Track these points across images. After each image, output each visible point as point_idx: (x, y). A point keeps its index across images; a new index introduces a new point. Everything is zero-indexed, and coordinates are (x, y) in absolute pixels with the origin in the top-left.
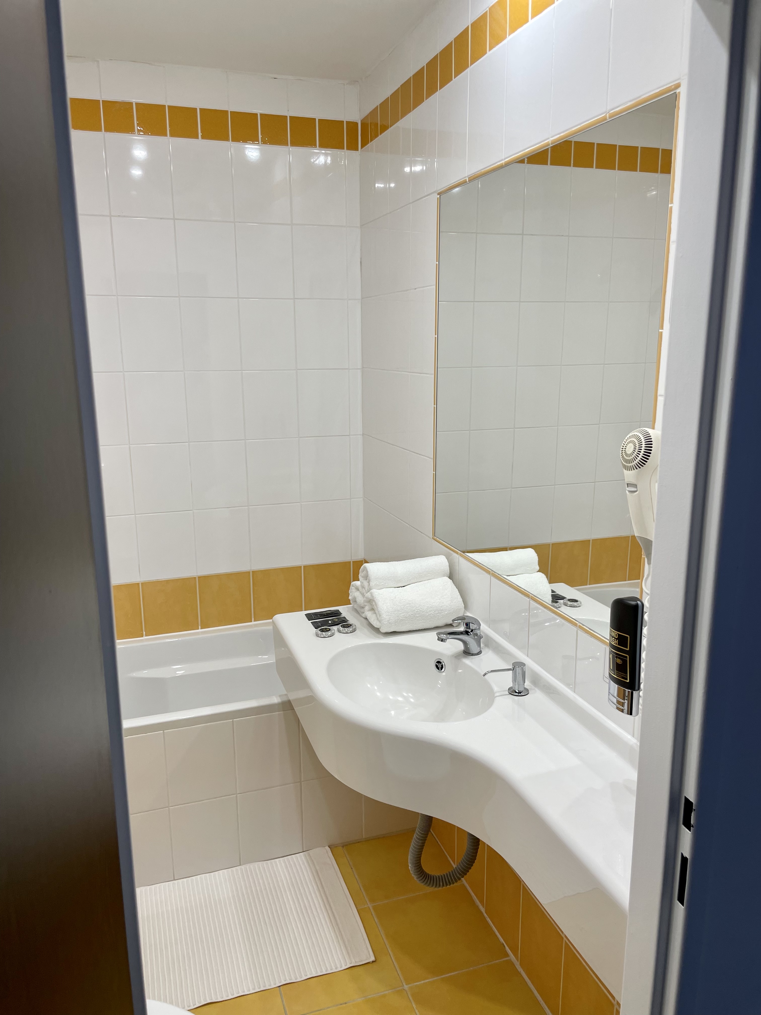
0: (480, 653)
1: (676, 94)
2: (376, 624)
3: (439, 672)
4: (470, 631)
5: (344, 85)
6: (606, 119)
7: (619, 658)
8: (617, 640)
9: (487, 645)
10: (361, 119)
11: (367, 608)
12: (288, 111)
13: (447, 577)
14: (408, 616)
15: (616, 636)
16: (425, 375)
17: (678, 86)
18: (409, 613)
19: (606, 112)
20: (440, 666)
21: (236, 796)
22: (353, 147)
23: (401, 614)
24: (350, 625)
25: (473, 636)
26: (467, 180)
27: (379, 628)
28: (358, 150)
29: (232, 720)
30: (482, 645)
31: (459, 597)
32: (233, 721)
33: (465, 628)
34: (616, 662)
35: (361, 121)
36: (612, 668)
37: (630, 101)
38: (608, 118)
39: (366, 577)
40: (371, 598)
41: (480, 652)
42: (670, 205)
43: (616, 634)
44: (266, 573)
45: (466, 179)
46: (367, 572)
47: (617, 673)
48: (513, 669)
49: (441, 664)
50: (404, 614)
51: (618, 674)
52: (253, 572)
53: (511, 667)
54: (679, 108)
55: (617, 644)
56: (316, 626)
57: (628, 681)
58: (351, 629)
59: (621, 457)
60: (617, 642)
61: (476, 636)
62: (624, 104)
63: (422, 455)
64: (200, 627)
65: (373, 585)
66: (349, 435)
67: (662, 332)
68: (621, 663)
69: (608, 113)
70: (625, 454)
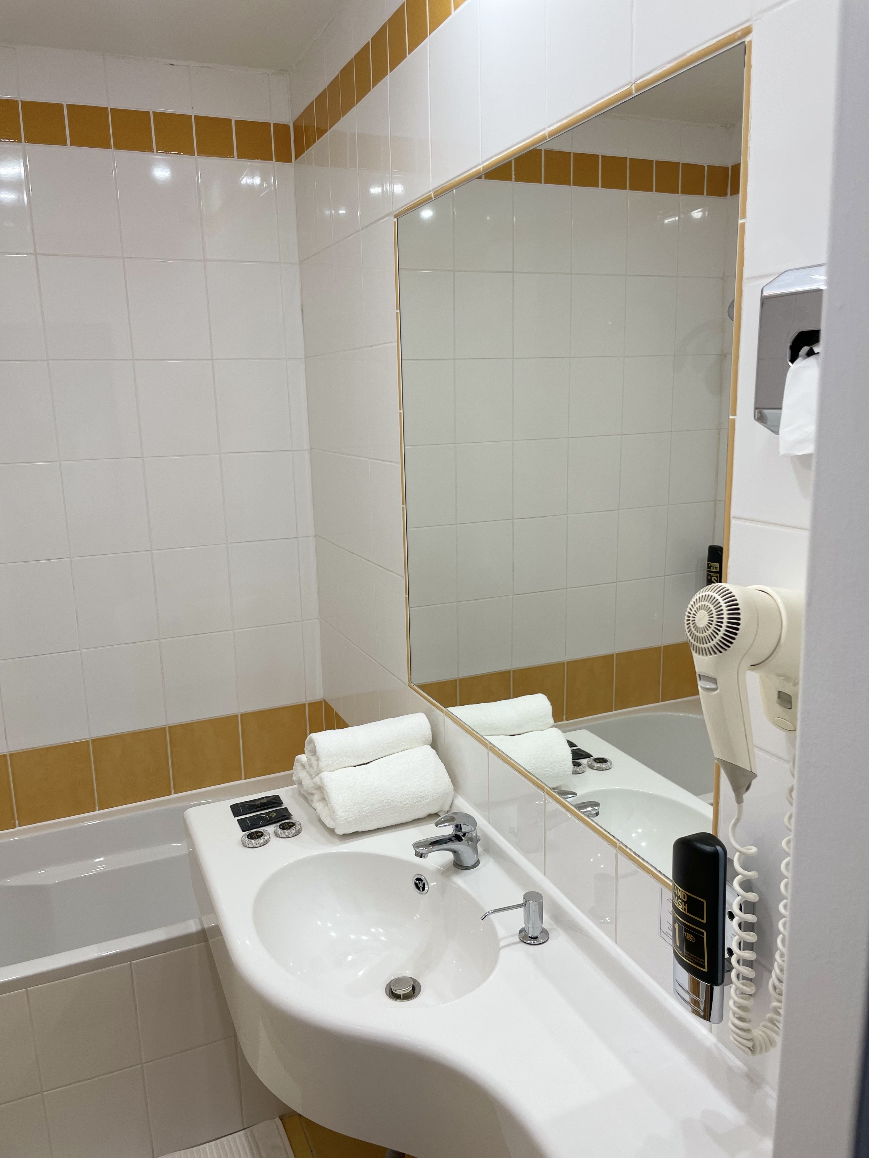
0: (476, 864)
1: (745, 45)
2: (330, 824)
3: (419, 893)
4: (461, 835)
5: (269, 75)
6: (631, 94)
7: (690, 933)
8: (686, 905)
9: (487, 850)
10: (293, 121)
11: (316, 797)
12: (193, 108)
13: (428, 745)
14: (374, 809)
15: (684, 898)
16: (389, 463)
17: (748, 31)
18: (376, 805)
19: (632, 82)
20: (421, 885)
21: (142, 1067)
22: (284, 157)
23: (364, 808)
24: (292, 824)
25: (466, 842)
26: (433, 196)
27: (334, 829)
28: (291, 162)
29: (130, 962)
30: (480, 849)
31: (446, 775)
32: (131, 964)
33: (455, 831)
34: (686, 939)
35: (294, 123)
36: (678, 945)
37: (669, 62)
38: (634, 92)
39: (314, 752)
40: (321, 785)
41: (477, 862)
42: (740, 221)
43: (684, 895)
44: (188, 728)
45: (431, 194)
46: (314, 744)
47: (687, 955)
48: (525, 905)
49: (423, 882)
50: (369, 807)
51: (690, 957)
52: (170, 727)
53: (521, 901)
54: (750, 66)
55: (686, 910)
56: (244, 825)
57: (706, 970)
58: (293, 832)
59: (687, 630)
60: (686, 907)
61: (471, 841)
62: (658, 68)
63: (391, 571)
64: (97, 808)
65: (324, 765)
66: (297, 538)
67: (734, 420)
68: (694, 940)
69: (634, 84)
70: (694, 627)
